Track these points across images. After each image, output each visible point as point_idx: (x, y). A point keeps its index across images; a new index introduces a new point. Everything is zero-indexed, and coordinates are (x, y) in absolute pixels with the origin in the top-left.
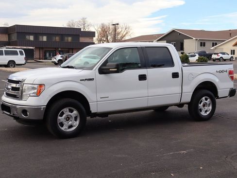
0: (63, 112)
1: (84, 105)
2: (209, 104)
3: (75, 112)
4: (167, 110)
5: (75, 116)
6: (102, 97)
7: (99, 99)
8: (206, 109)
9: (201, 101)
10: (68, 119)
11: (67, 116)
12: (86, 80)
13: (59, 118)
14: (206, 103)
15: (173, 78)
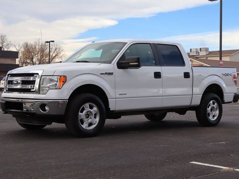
0: (83, 107)
1: (103, 102)
2: (216, 109)
3: (95, 109)
4: (164, 120)
5: (95, 113)
6: (120, 93)
7: (118, 96)
8: (213, 114)
9: (209, 105)
10: (88, 116)
11: (87, 112)
12: (106, 73)
13: (80, 114)
14: (213, 107)
15: (185, 78)
